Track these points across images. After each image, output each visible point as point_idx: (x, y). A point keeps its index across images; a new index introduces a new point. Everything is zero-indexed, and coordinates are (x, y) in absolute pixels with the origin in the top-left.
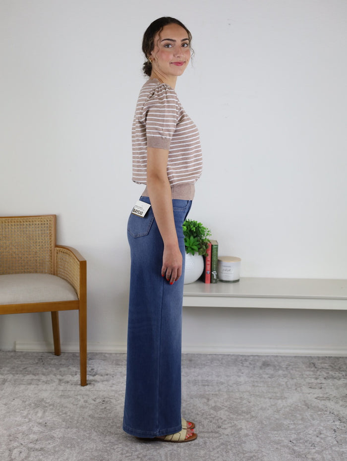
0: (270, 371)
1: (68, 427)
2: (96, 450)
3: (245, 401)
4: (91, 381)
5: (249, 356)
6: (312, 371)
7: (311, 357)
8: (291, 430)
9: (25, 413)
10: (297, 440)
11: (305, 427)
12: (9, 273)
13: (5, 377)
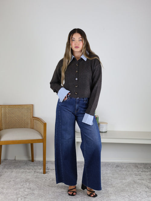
0: (119, 168)
1: (40, 190)
2: (51, 198)
3: (110, 180)
4: (47, 172)
5: (110, 163)
6: (136, 169)
7: (136, 163)
8: (129, 191)
9: (22, 184)
10: (131, 195)
11: (134, 190)
12: (14, 128)
13: (13, 170)
